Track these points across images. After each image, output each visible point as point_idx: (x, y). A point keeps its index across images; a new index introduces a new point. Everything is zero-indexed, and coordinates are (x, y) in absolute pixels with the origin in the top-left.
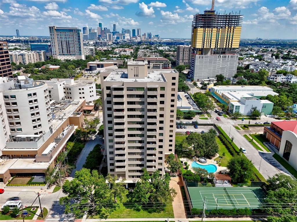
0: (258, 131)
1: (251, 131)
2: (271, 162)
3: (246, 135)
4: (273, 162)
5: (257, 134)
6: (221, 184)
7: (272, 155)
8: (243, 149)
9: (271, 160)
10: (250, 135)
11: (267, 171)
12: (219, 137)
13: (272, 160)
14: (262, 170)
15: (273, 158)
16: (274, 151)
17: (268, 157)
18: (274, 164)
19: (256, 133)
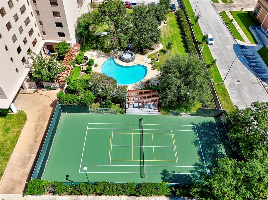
0: (246, 7)
1: (236, 6)
2: (253, 62)
3: (224, 13)
4: (256, 62)
5: (243, 11)
6: (138, 108)
7: (258, 50)
8: (210, 37)
9: (254, 59)
10: (231, 12)
11: (238, 81)
12: (177, 14)
13: (256, 58)
14: (230, 79)
15: (258, 55)
16: (262, 42)
17: (250, 53)
18: (257, 66)
19: (242, 9)
